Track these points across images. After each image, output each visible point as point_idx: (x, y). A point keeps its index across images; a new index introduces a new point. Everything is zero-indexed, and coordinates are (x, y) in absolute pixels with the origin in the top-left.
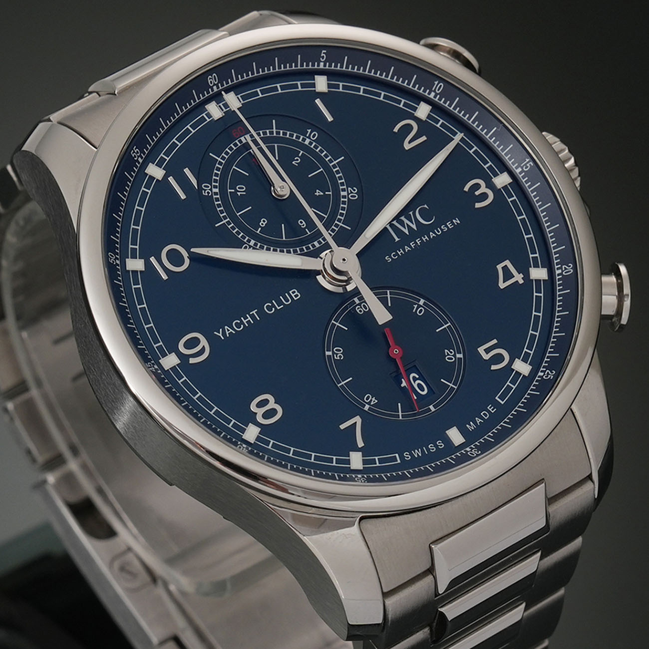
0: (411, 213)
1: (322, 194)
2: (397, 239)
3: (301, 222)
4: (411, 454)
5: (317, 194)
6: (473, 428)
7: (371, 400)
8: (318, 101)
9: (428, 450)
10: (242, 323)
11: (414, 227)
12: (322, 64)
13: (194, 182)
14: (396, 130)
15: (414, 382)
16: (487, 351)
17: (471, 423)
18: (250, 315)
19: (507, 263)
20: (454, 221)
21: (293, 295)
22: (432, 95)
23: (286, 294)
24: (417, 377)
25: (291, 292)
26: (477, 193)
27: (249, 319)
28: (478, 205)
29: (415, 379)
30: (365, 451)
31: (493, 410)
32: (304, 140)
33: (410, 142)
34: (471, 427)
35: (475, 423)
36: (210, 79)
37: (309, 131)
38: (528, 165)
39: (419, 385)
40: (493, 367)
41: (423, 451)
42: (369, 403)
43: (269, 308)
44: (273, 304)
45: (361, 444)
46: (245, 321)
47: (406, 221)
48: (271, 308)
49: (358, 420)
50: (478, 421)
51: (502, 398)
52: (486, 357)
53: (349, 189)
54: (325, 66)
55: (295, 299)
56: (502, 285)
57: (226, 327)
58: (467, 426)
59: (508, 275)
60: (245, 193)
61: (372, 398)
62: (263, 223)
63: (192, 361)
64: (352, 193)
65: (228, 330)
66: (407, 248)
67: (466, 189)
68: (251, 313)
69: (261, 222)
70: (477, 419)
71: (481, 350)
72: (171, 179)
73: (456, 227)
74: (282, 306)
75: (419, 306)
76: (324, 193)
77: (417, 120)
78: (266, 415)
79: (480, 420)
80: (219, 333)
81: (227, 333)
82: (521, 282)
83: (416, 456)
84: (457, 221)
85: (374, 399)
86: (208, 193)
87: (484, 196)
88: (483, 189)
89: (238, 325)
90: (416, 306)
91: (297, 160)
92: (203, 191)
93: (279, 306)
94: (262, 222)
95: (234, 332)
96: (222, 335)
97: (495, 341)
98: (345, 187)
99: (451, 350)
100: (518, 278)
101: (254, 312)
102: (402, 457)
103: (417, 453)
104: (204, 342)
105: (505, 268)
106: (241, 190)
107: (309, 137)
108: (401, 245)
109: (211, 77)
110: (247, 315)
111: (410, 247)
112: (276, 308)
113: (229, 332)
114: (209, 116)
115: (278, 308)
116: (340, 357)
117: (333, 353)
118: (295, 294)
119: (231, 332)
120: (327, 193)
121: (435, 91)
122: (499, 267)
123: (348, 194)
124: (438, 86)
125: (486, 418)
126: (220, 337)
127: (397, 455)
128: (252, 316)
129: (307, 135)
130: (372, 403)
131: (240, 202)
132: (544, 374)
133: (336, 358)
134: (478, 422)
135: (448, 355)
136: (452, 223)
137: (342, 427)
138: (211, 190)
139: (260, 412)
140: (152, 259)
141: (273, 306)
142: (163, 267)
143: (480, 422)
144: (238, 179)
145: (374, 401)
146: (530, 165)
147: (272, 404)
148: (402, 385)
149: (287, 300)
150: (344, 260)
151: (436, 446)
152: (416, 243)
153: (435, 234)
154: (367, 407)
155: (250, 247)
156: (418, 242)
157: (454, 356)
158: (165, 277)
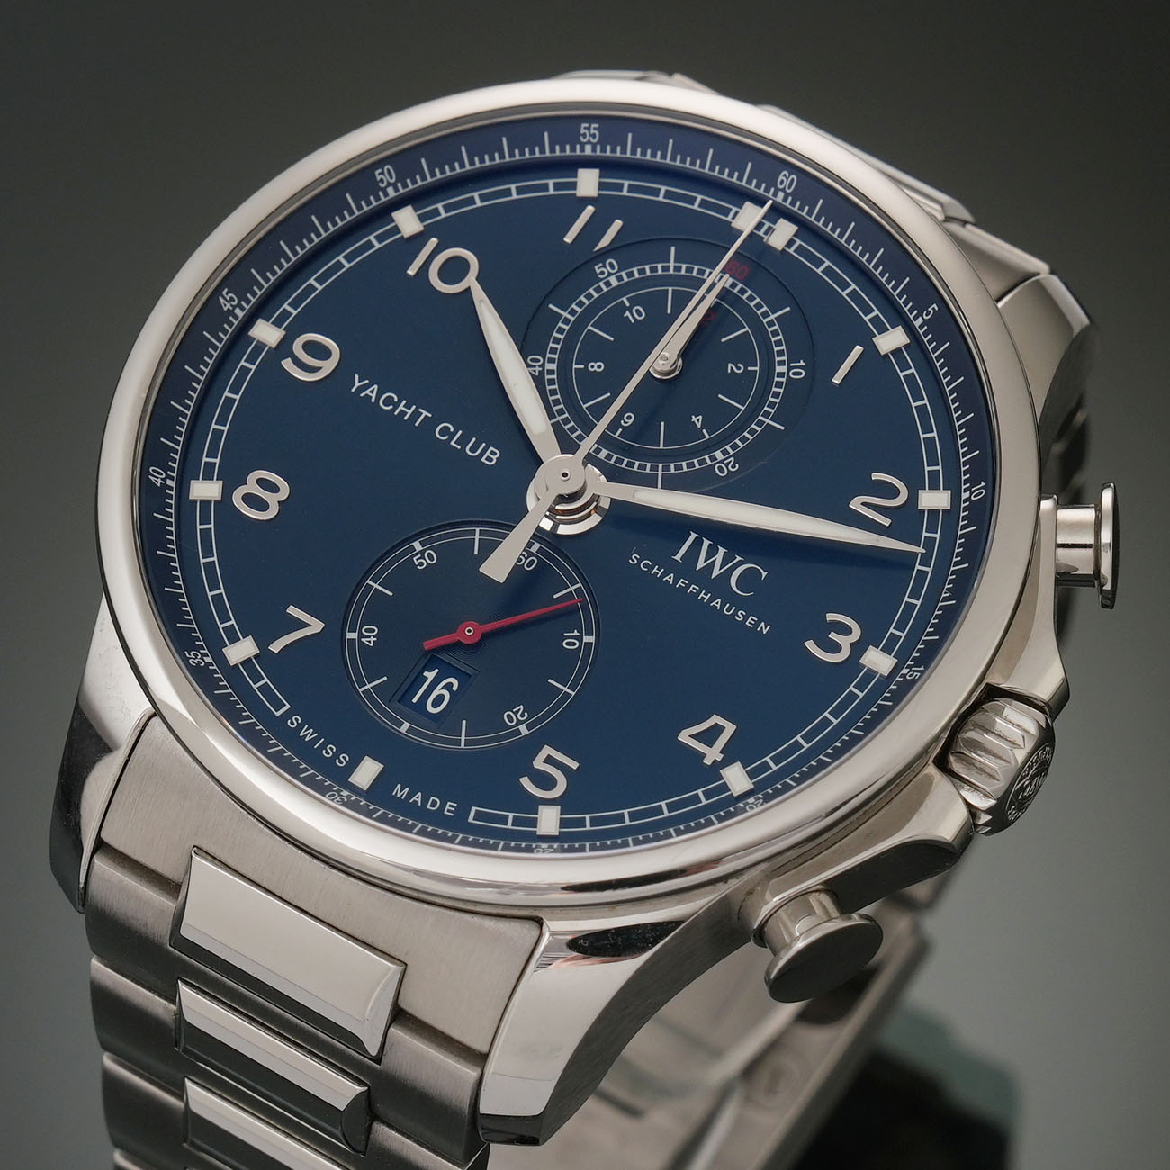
0: (738, 558)
1: (699, 425)
2: (678, 557)
3: (629, 418)
4: (300, 727)
5: (694, 419)
6: (399, 795)
7: (369, 637)
8: (858, 349)
9: (324, 746)
10: (396, 405)
11: (716, 572)
12: (920, 320)
13: (605, 241)
14: (875, 476)
15: (442, 689)
16: (549, 760)
17: (407, 789)
18: (416, 409)
19: (730, 729)
20: (763, 624)
21: (488, 454)
22: (965, 496)
23: (484, 444)
24: (455, 688)
25: (491, 449)
26: (833, 636)
27: (410, 412)
28: (810, 645)
29: (448, 687)
30: (263, 656)
31: (448, 810)
32: (781, 363)
33: (863, 503)
34: (400, 791)
35: (410, 795)
37: (802, 363)
38: (915, 674)
39: (440, 699)
40: (525, 782)
41: (315, 740)
42: (361, 636)
43: (444, 431)
44: (456, 432)
45: (276, 647)
46: (401, 407)
47: (719, 557)
48: (447, 433)
49: (316, 626)
50: (418, 798)
51: (478, 816)
52: (539, 763)
53: (732, 459)
55: (483, 460)
56: (685, 737)
57: (376, 387)
58: (399, 786)
59: (709, 737)
60: (633, 321)
61: (374, 637)
62: (596, 367)
63: (287, 364)
64: (727, 465)
65: (372, 392)
66: (670, 578)
67: (831, 617)
68: (421, 410)
69: (596, 362)
70: (420, 794)
71: (547, 751)
72: (590, 209)
73: (754, 630)
74: (459, 447)
75: (580, 639)
76: (702, 428)
77: (913, 498)
78: (250, 500)
79: (419, 800)
80: (360, 382)
81: (367, 392)
82: (708, 761)
83: (302, 735)
84: (764, 628)
85: (372, 639)
86: (602, 273)
87: (835, 648)
88: (845, 642)
89: (388, 401)
90: (576, 633)
91: (739, 368)
92: (601, 265)
93: (456, 442)
94: (596, 365)
95: (373, 401)
96: (358, 387)
97: (574, 765)
98: (732, 452)
99: (526, 714)
100: (712, 754)
101: (425, 413)
102: (288, 715)
103: (308, 734)
104: (328, 366)
105: (718, 729)
106: (636, 314)
107: (790, 368)
108: (670, 566)
109: (787, 176)
110: (414, 407)
111: (675, 581)
112: (451, 439)
113: (370, 394)
114: (736, 216)
115: (452, 443)
116: (421, 564)
117: (422, 552)
118: (491, 456)
119: (371, 397)
120: (704, 431)
121: (972, 493)
122: (715, 719)
123: (722, 462)
124: (979, 491)
125: (428, 807)
126: (354, 385)
127: (288, 706)
128: (416, 415)
129: (792, 365)
130: (364, 640)
133: (415, 559)
134: (415, 798)
135: (516, 713)
136: (757, 624)
137: (292, 610)
138: (610, 274)
139: (251, 486)
140: (434, 241)
141: (452, 435)
142: (429, 262)
143: (416, 802)
144: (653, 302)
145: (370, 641)
146: (916, 676)
147: (273, 499)
148: (426, 674)
149: (473, 449)
150: (565, 475)
151: (336, 755)
152: (688, 586)
153: (722, 607)
154: (354, 635)
155: (540, 366)
156: (691, 589)
157: (519, 723)
158: (412, 271)
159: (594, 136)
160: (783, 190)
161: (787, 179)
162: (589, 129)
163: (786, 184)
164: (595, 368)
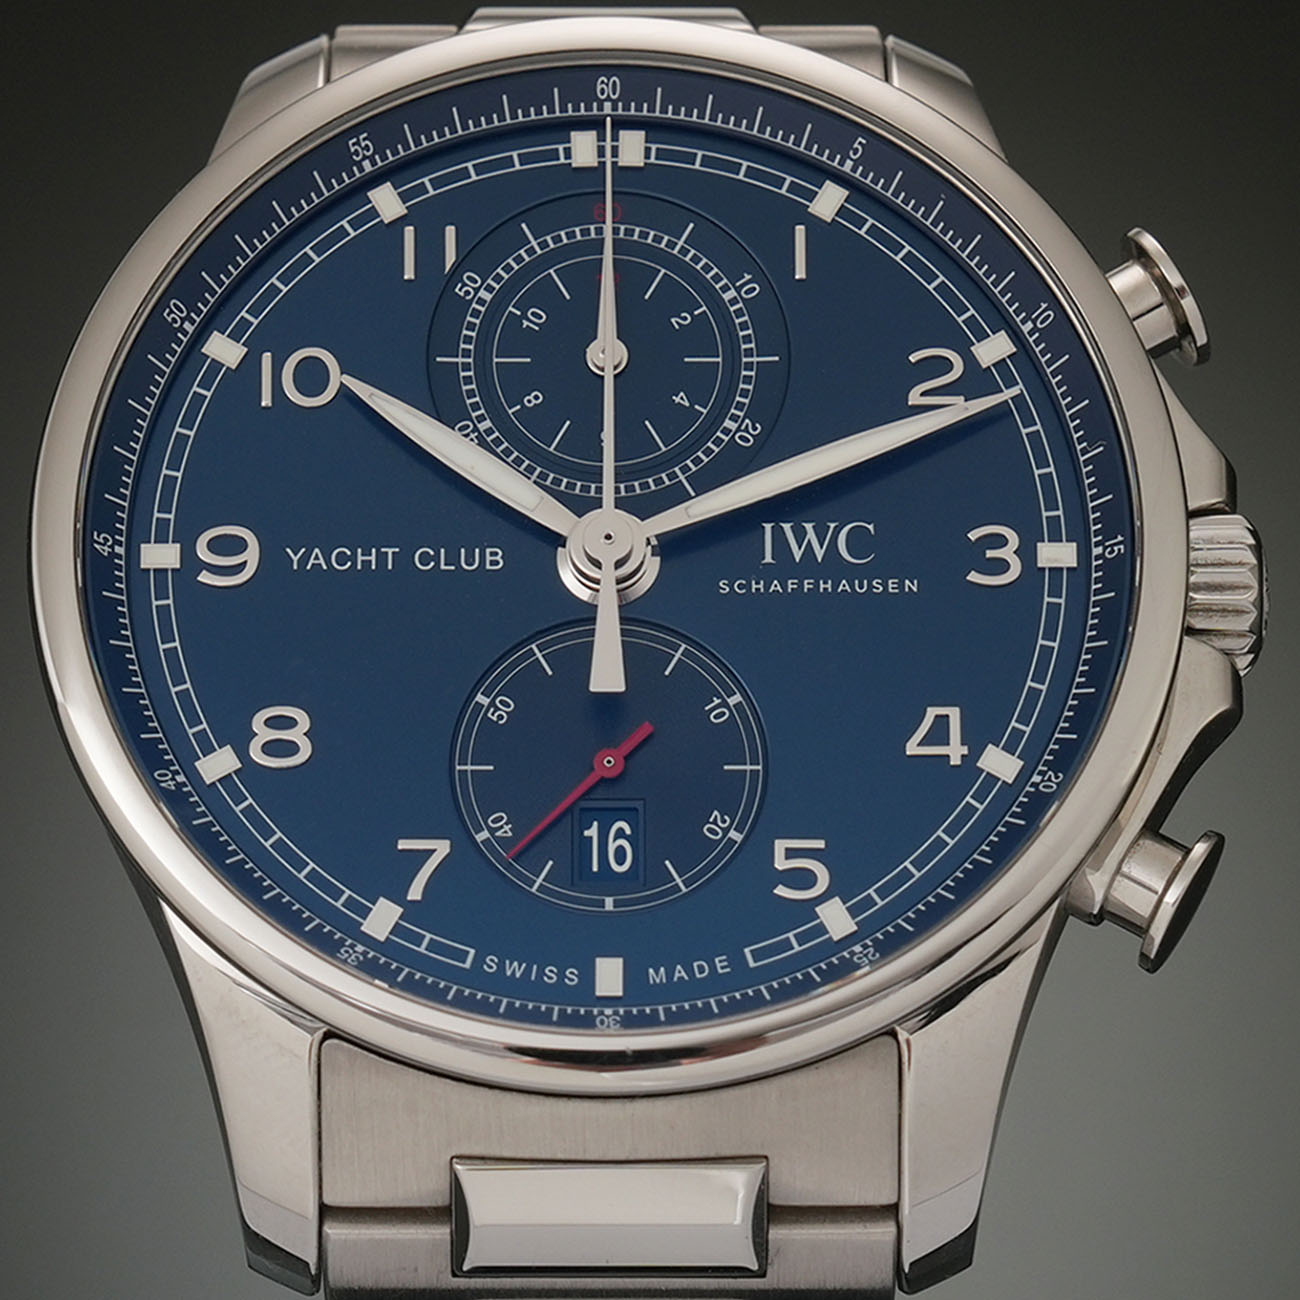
0: (832, 525)
1: (687, 404)
2: (768, 559)
4: (501, 967)
5: (677, 400)
6: (658, 981)
7: (502, 827)
8: (800, 230)
9: (541, 973)
10: (353, 558)
11: (820, 554)
12: (849, 164)
13: (451, 258)
14: (913, 358)
15: (615, 840)
16: (791, 854)
17: (662, 969)
18: (378, 551)
19: (954, 714)
20: (907, 582)
21: (489, 558)
22: (1027, 327)
23: (477, 550)
24: (628, 831)
25: (488, 551)
26: (990, 553)
27: (373, 558)
28: (974, 577)
29: (620, 834)
30: (412, 911)
31: (722, 968)
32: (725, 289)
33: (923, 394)
34: (656, 976)
35: (670, 974)
36: (603, 82)
37: (748, 277)
38: (1116, 548)
39: (620, 852)
40: (781, 891)
41: (527, 972)
42: (492, 831)
43: (425, 559)
44: (438, 554)
45: (415, 893)
46: (360, 558)
47: (811, 535)
48: (429, 559)
49: (442, 848)
50: (680, 972)
51: (757, 955)
52: (781, 863)
53: (747, 421)
54: (854, 170)
55: (488, 567)
56: (912, 748)
57: (317, 550)
58: (651, 971)
59: (937, 735)
60: (537, 328)
61: (506, 824)
62: (533, 399)
63: (205, 577)
64: (747, 431)
65: (317, 558)
66: (776, 586)
67: (973, 536)
68: (383, 550)
69: (529, 395)
70: (679, 967)
71: (780, 846)
72: (409, 231)
73: (903, 594)
74: (453, 568)
75: (725, 704)
76: (692, 405)
77: (969, 359)
78: (272, 748)
79: (683, 974)
80: (296, 555)
81: (312, 561)
82: (955, 761)
83: (509, 973)
84: (912, 586)
85: (507, 828)
86: (468, 293)
87: (1002, 566)
88: (1008, 553)
89: (342, 559)
90: (717, 701)
91: (685, 319)
92: (459, 285)
93: (446, 564)
94: (531, 397)
95: (325, 567)
96: (299, 560)
97: (820, 844)
98: (741, 414)
99: (726, 817)
100: (955, 751)
101: (390, 551)
102: (479, 960)
103: (515, 969)
104: (252, 556)
105: (942, 721)
106: (535, 319)
107: (738, 290)
108: (768, 572)
109: (606, 81)
110: (374, 550)
111: (784, 586)
112: (438, 564)
113: (316, 562)
114: (569, 153)
115: (443, 567)
116: (500, 717)
117: (492, 704)
118: (495, 558)
119: (320, 565)
120: (697, 407)
121: (1034, 322)
122: (932, 713)
123: (738, 429)
125: (698, 976)
126: (292, 561)
127: (472, 952)
128: (382, 557)
129: (738, 284)
130: (498, 834)
131: (516, 338)
133: (489, 715)
134: (677, 975)
135: (715, 822)
136: (901, 585)
137: (403, 845)
138: (477, 290)
139: (263, 734)
140: (267, 357)
141: (436, 558)
142: (278, 382)
143: (681, 979)
144: (544, 295)
145: (506, 831)
146: (1119, 550)
147: (297, 735)
148: (587, 833)
149: (470, 561)
150: (608, 537)
151: (561, 975)
152: (801, 585)
153: (852, 586)
154: (484, 835)
155: (473, 431)
156: (806, 586)
157: (726, 831)
158: (266, 401)
159: (367, 148)
160: (608, 99)
161: (607, 85)
162: (357, 143)
163: (608, 90)
164: (534, 402)
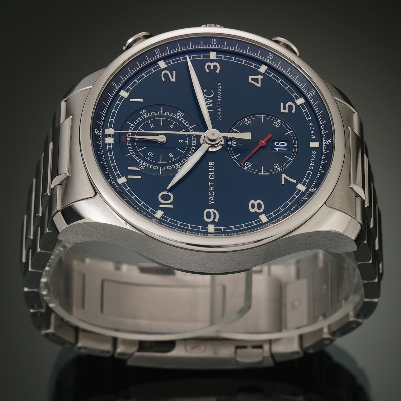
1: (173, 125)
2: (213, 111)
3: (181, 141)
4: (311, 166)
5: (172, 127)
7: (277, 166)
8: (131, 100)
9: (313, 158)
10: (211, 191)
11: (211, 101)
13: (136, 168)
14: (164, 80)
15: (279, 145)
16: (284, 109)
17: (312, 135)
18: (209, 186)
19: (251, 77)
21: (212, 165)
22: (158, 56)
23: (210, 167)
24: (277, 142)
25: (210, 165)
26: (212, 68)
27: (211, 187)
28: (218, 71)
29: (278, 144)
30: (299, 181)
31: (311, 124)
32: (144, 117)
33: (173, 78)
34: (314, 136)
37: (141, 112)
38: (215, 41)
39: (282, 144)
40: (293, 111)
41: (313, 161)
43: (212, 177)
44: (210, 175)
45: (295, 181)
46: (211, 190)
48: (212, 176)
49: (283, 176)
50: (313, 132)
51: (308, 117)
52: (287, 111)
53: (177, 114)
54: (118, 87)
55: (214, 165)
56: (259, 85)
57: (209, 198)
58: (312, 137)
59: (256, 80)
60: (153, 154)
61: (276, 164)
62: (171, 155)
63: (216, 220)
64: (180, 114)
65: (211, 198)
66: (219, 110)
67: (208, 71)
70: (311, 132)
71: (282, 111)
72: (129, 177)
73: (221, 85)
75: (247, 122)
76: (173, 124)
77: (165, 69)
78: (259, 208)
79: (313, 131)
80: (210, 202)
81: (212, 199)
82: (262, 77)
83: (313, 164)
84: (219, 84)
85: (277, 165)
86: (144, 167)
87: (215, 66)
88: (212, 65)
89: (212, 193)
90: (246, 123)
91: (151, 125)
92: (142, 168)
93: (213, 173)
95: (214, 197)
97: (282, 104)
98: (175, 115)
99: (274, 123)
100: (260, 77)
101: (210, 184)
102: (310, 170)
103: (312, 163)
104: (211, 210)
105: (252, 79)
106: (151, 154)
107: (144, 114)
108: (216, 111)
109: (96, 132)
110: (209, 187)
111: (219, 108)
112: (213, 175)
114: (109, 144)
115: (214, 173)
116: (250, 165)
117: (247, 166)
118: (212, 163)
120: (174, 124)
121: (158, 54)
122: (250, 81)
123: (179, 116)
124: (157, 51)
125: (313, 129)
126: (212, 203)
127: (308, 171)
128: (211, 185)
130: (279, 166)
131: (156, 158)
132: (310, 95)
134: (313, 133)
135: (276, 125)
136: (219, 86)
137: (283, 183)
138: (143, 165)
139: (256, 209)
140: (161, 206)
141: (212, 175)
142: (167, 204)
143: (314, 132)
144: (145, 152)
145: (278, 165)
146: (215, 40)
147: (256, 203)
148: (277, 150)
149: (213, 168)
150: (213, 134)
151: (314, 155)
152: (219, 105)
153: (219, 95)
154: (279, 169)
155: (179, 167)
156: (219, 104)
157: (278, 123)
158: (172, 206)
160: (99, 133)
164: (172, 155)
